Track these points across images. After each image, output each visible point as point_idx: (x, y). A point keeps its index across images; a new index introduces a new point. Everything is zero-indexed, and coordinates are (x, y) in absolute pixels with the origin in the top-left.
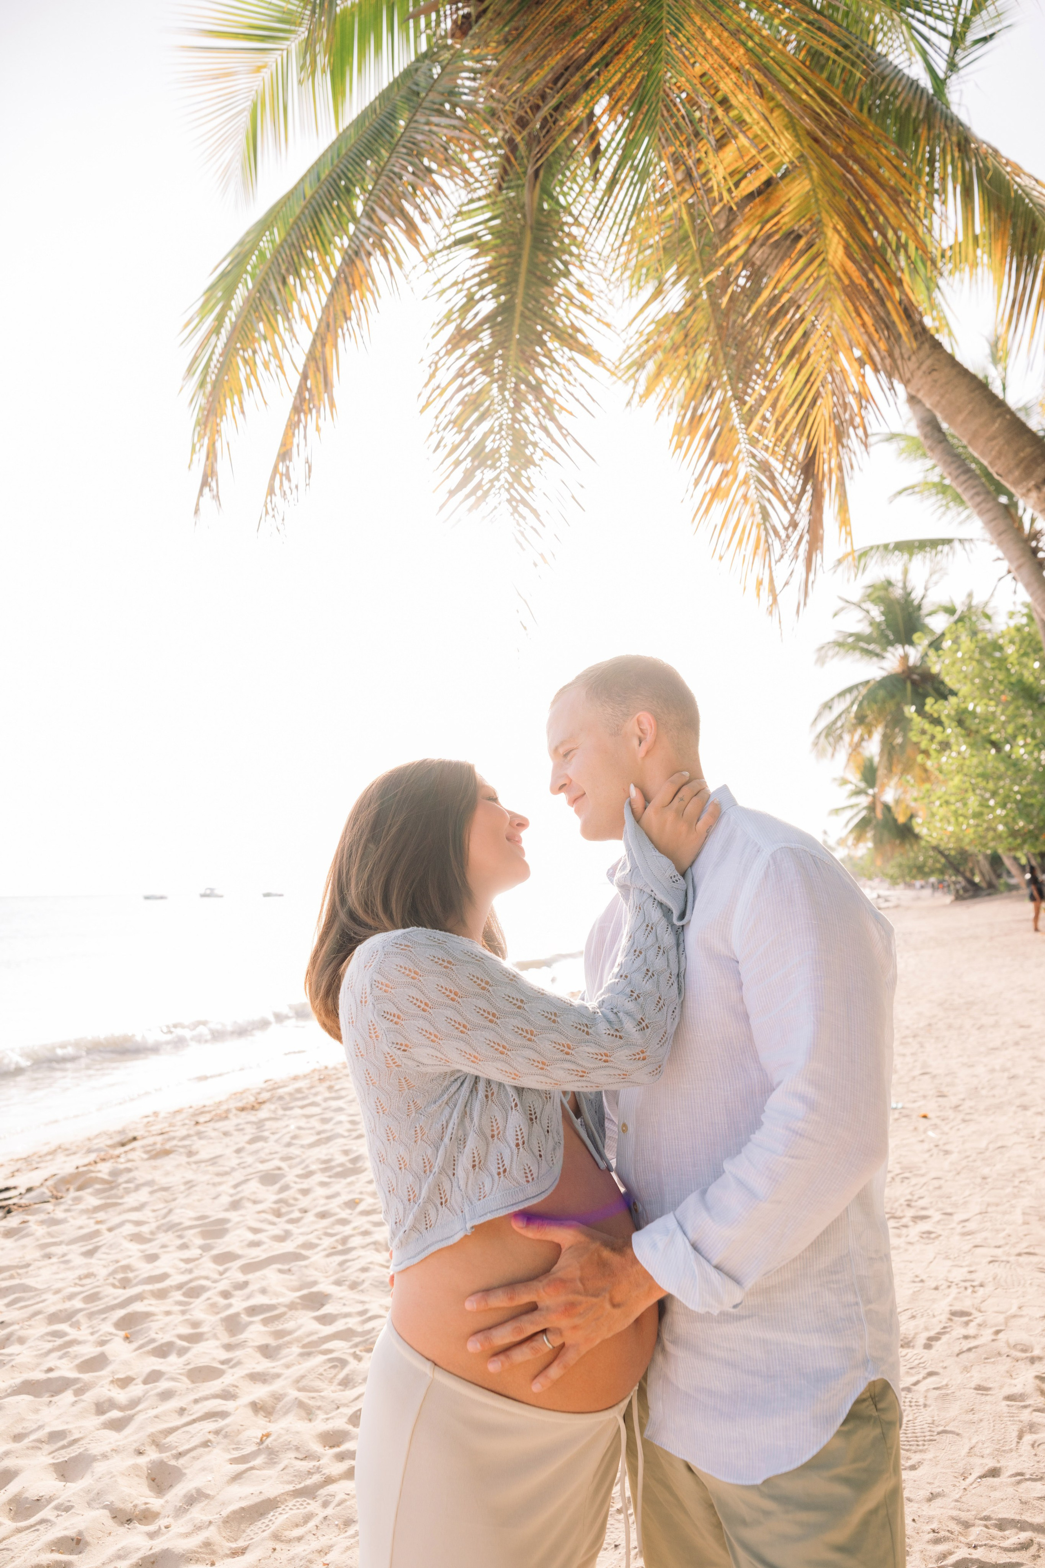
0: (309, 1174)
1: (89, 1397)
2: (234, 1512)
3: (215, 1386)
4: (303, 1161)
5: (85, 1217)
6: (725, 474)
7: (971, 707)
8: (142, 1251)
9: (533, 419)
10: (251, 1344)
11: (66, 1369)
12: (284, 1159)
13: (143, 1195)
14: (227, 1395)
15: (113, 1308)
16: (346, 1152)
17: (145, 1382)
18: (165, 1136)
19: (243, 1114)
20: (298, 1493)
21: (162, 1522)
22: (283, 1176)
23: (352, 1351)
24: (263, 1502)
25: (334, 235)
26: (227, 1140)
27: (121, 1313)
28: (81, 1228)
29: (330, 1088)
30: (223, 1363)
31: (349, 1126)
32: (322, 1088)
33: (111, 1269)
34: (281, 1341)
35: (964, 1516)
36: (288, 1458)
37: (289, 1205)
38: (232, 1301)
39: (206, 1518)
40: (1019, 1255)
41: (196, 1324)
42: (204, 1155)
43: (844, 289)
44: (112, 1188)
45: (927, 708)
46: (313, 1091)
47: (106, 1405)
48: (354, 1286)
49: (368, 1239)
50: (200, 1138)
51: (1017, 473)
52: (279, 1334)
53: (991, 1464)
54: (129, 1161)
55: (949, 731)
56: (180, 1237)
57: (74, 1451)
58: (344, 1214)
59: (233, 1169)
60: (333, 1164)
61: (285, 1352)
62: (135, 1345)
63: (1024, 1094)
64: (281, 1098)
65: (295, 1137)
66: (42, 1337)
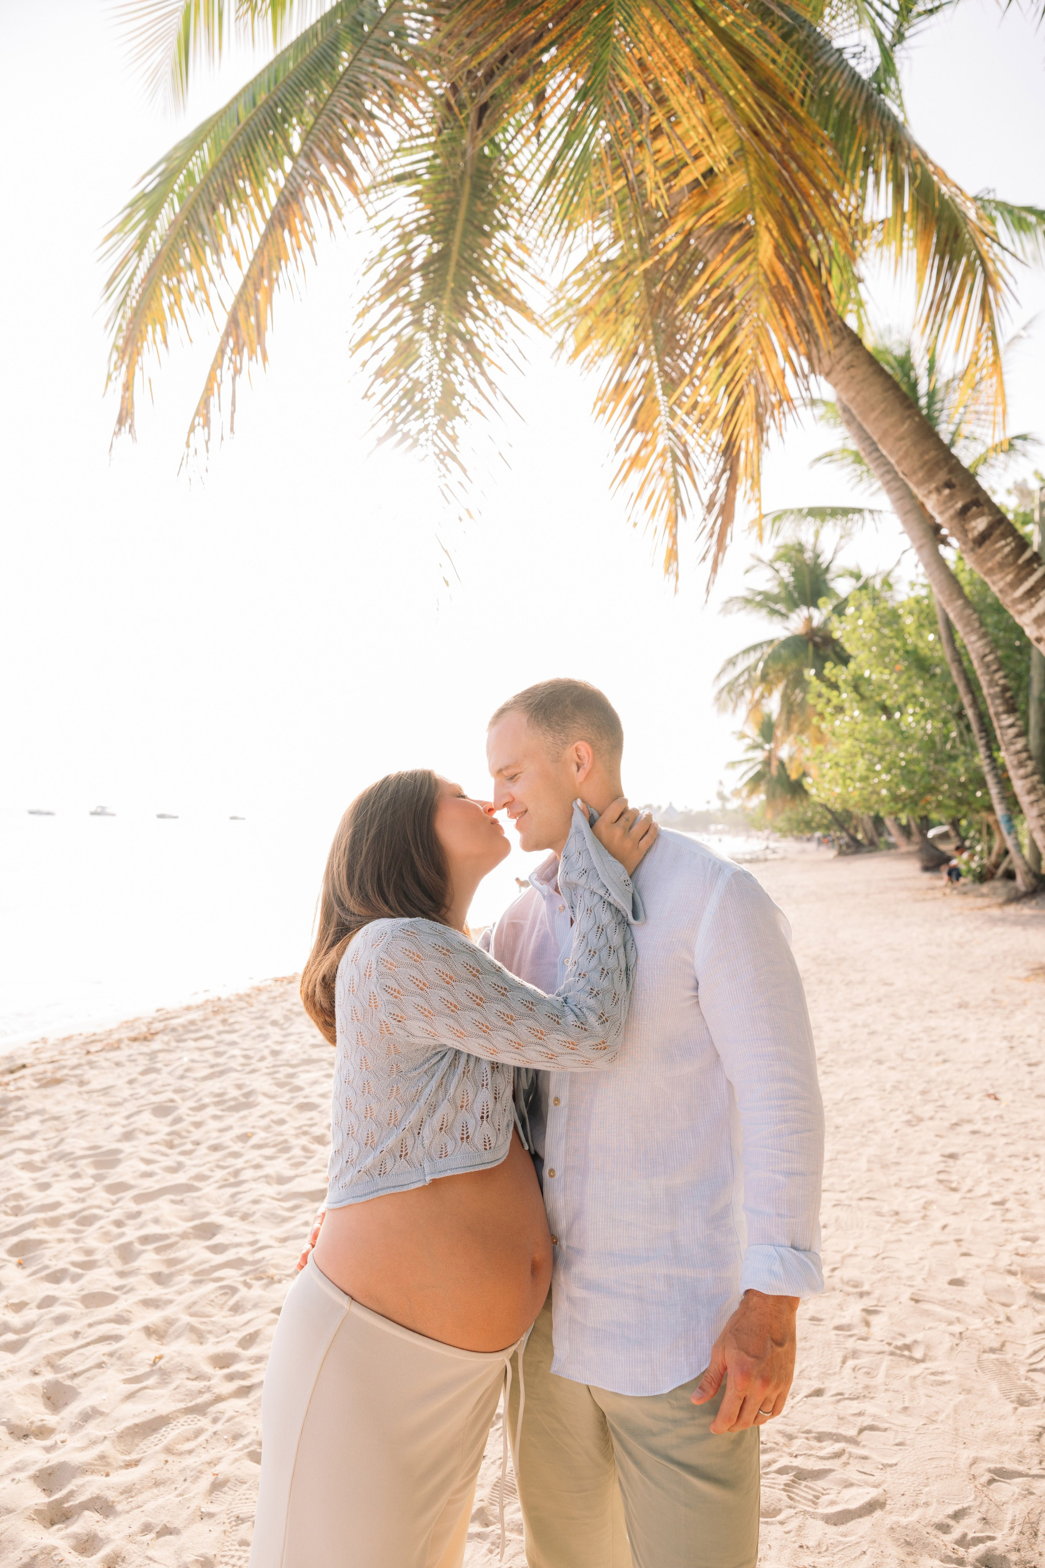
0: (202, 1107)
2: (129, 1428)
3: (109, 1311)
4: (196, 1094)
6: (644, 444)
7: (867, 674)
8: (34, 1180)
9: (462, 370)
10: (144, 1271)
12: (177, 1091)
13: (33, 1124)
14: (121, 1320)
15: (5, 1235)
16: (239, 1087)
17: (40, 1307)
18: (56, 1065)
19: (136, 1045)
20: (189, 1411)
21: (57, 1437)
22: (176, 1108)
23: (242, 1279)
24: (156, 1419)
25: (267, 166)
26: (119, 1070)
27: (14, 1240)
29: (224, 1021)
30: (116, 1289)
31: (242, 1061)
32: (216, 1021)
33: (3, 1197)
34: (173, 1269)
35: (789, 1430)
36: (180, 1379)
37: (182, 1137)
38: (125, 1230)
39: (101, 1433)
40: (861, 1199)
41: (89, 1252)
42: (95, 1085)
43: (771, 289)
45: (826, 672)
46: (207, 1023)
47: (1, 1329)
48: (245, 1217)
49: (260, 1173)
50: (92, 1068)
51: (920, 475)
52: (171, 1262)
53: (817, 1385)
54: (19, 1089)
55: (844, 696)
56: (73, 1166)
58: (236, 1147)
59: (126, 1100)
60: (226, 1097)
61: (178, 1279)
62: (29, 1271)
63: (880, 1049)
64: (174, 1030)
65: (188, 1070)
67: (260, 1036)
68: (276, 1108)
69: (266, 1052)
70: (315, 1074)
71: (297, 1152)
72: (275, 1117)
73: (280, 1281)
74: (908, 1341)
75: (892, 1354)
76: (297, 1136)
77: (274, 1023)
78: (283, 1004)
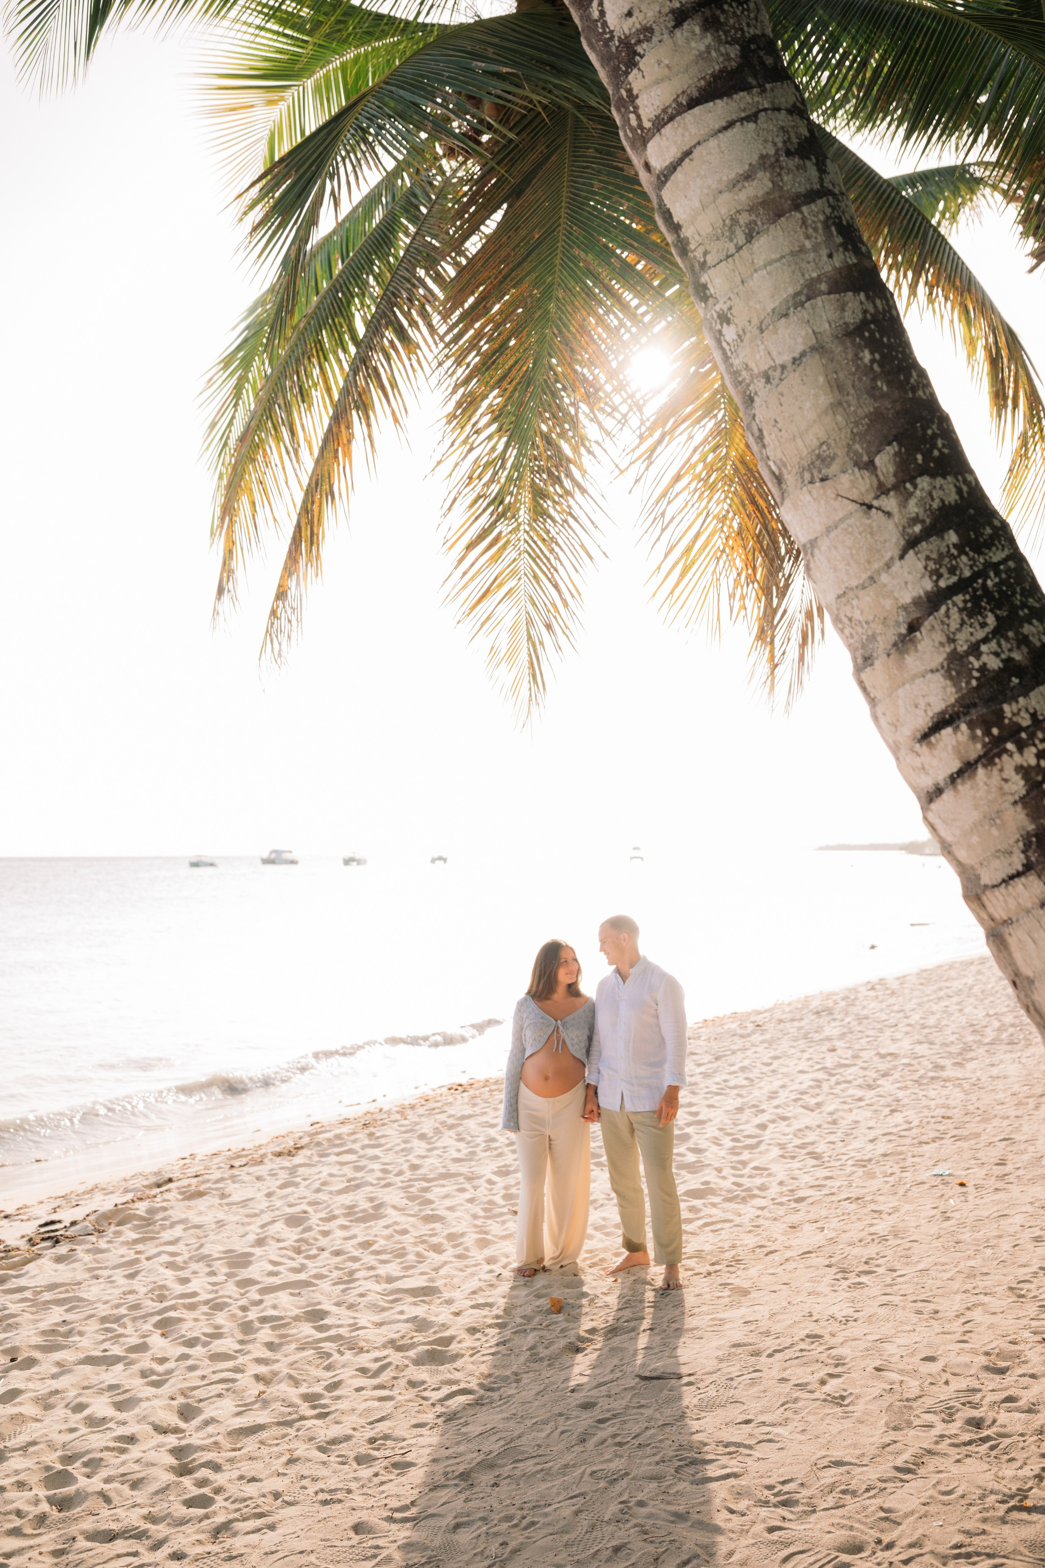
0: (333, 1218)
1: (136, 1368)
2: (236, 1430)
3: (230, 1364)
4: (329, 1206)
5: (125, 1248)
8: (176, 1276)
10: (260, 1341)
11: (117, 1350)
12: (310, 1204)
13: (178, 1231)
14: (237, 1370)
15: (152, 1314)
16: (371, 1200)
17: (177, 1361)
18: (200, 1179)
19: (279, 1159)
20: (279, 1424)
21: (187, 1433)
22: (309, 1219)
23: (337, 1349)
26: (259, 1184)
27: (158, 1318)
28: (122, 1256)
29: (371, 1135)
30: (236, 1352)
31: (380, 1175)
32: (362, 1136)
33: (149, 1288)
34: (283, 1340)
36: (276, 1405)
37: (308, 1244)
38: (249, 1313)
39: (216, 1432)
41: (218, 1327)
42: (235, 1198)
44: (149, 1225)
46: (353, 1138)
47: (148, 1373)
48: (351, 1307)
49: (372, 1273)
50: (234, 1182)
52: (283, 1336)
53: (750, 1417)
54: (165, 1200)
56: (209, 1266)
57: (126, 1396)
59: (262, 1212)
60: (356, 1209)
61: (285, 1347)
62: (170, 1338)
64: (319, 1144)
65: (324, 1184)
66: (97, 1331)
67: (403, 1150)
68: (402, 1219)
69: (405, 1167)
70: (450, 1187)
71: (411, 1257)
72: (397, 1228)
73: (368, 1351)
74: (845, 1394)
75: (825, 1400)
76: (415, 1244)
77: (422, 1137)
78: (438, 1116)
